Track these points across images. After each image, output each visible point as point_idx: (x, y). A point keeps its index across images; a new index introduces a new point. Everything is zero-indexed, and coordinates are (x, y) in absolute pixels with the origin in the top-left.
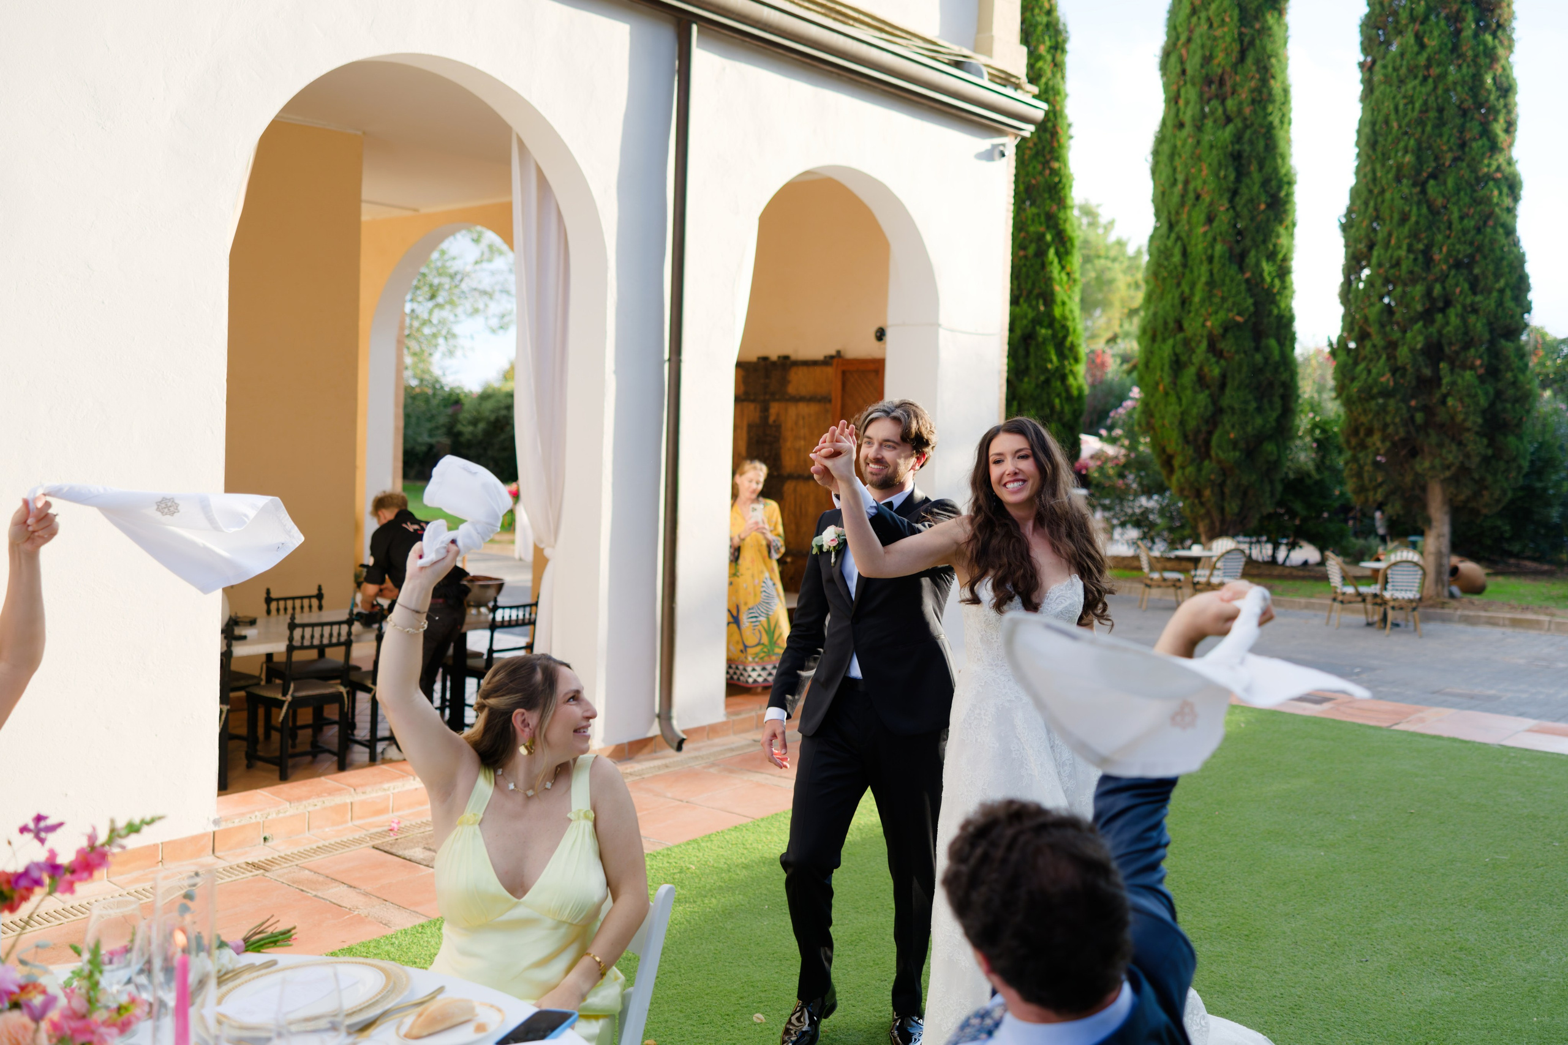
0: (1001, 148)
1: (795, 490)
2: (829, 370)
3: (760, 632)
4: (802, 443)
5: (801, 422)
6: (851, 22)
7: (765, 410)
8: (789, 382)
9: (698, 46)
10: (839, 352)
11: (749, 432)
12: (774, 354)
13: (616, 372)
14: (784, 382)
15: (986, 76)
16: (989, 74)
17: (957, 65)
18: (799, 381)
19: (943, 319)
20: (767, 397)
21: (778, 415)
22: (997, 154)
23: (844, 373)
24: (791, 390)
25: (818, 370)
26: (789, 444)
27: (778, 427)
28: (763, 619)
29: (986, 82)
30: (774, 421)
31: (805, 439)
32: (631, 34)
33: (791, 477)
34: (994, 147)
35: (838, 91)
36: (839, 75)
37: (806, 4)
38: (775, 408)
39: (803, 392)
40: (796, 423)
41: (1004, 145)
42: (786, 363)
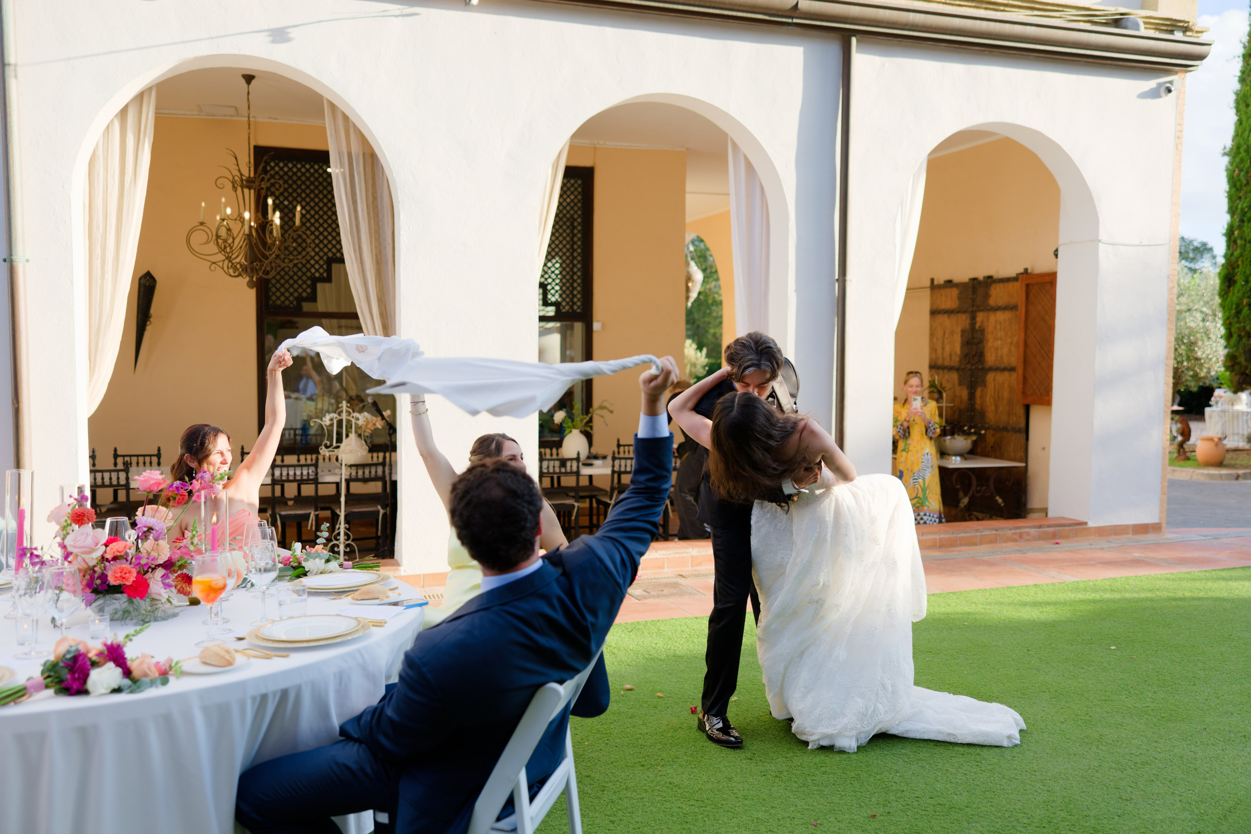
0: (1168, 85)
1: (994, 379)
2: (1017, 285)
3: (917, 489)
4: (999, 342)
5: (998, 326)
6: (1002, 8)
7: (973, 318)
8: (990, 296)
9: (857, 52)
10: (1026, 270)
11: (962, 336)
12: (980, 274)
13: (796, 291)
14: (987, 296)
15: (1142, 26)
16: (1145, 23)
17: (1117, 23)
18: (998, 295)
19: (1103, 235)
20: (975, 308)
21: (982, 322)
22: (1163, 90)
23: (1027, 286)
24: (992, 302)
25: (1010, 285)
26: (990, 344)
27: (982, 331)
28: (920, 480)
29: (1143, 32)
30: (980, 327)
31: (1001, 339)
32: (805, 53)
33: (991, 369)
34: (1160, 85)
35: (990, 65)
36: (991, 51)
37: (962, 3)
38: (980, 317)
39: (1001, 303)
40: (995, 328)
41: (1171, 82)
42: (990, 280)
